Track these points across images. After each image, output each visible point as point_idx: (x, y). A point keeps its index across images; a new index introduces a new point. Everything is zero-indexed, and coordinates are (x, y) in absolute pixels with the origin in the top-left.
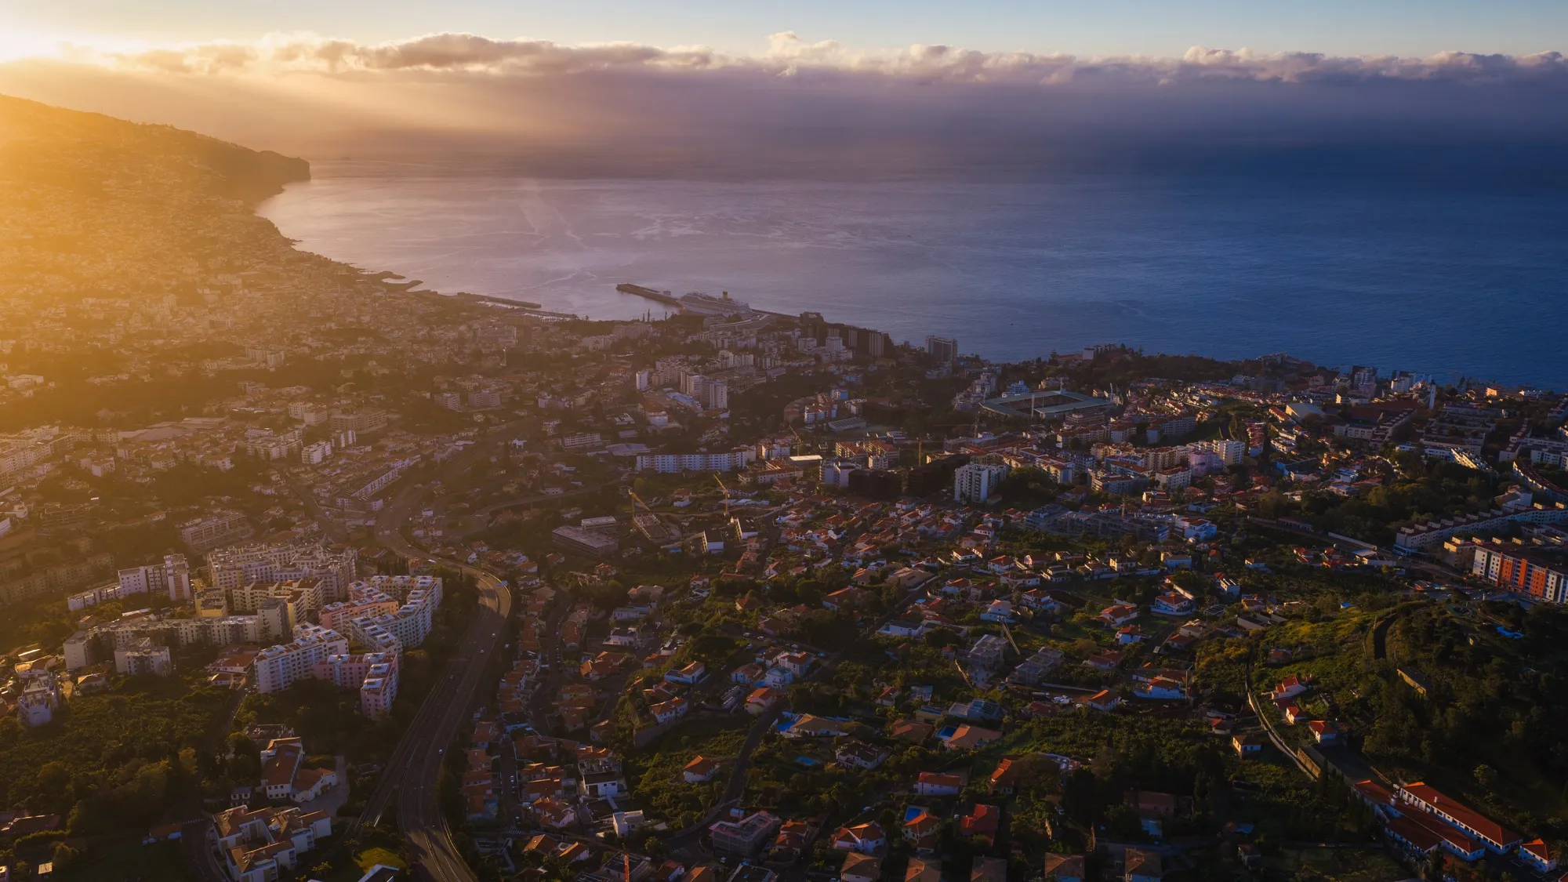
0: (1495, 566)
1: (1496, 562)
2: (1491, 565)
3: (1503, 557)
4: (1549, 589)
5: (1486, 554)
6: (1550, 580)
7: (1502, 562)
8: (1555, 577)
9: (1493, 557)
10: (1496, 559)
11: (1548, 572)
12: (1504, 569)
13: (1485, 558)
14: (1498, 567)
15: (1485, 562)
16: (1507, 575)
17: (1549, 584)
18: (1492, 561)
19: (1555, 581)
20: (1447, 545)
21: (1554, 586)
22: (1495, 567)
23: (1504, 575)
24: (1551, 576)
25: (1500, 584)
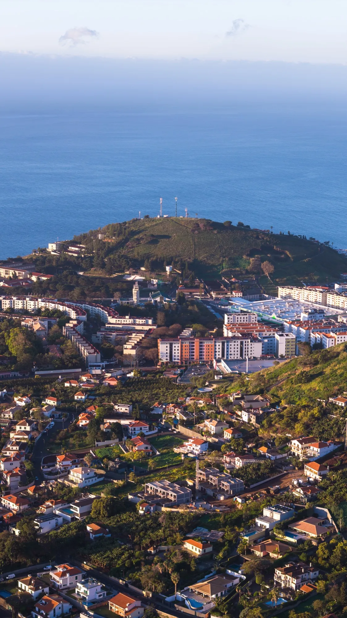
0: (176, 351)
1: (176, 348)
2: (174, 351)
3: (182, 343)
4: (217, 353)
5: (168, 345)
6: (217, 347)
7: (182, 346)
8: (221, 344)
9: (174, 345)
10: (177, 346)
11: (215, 342)
12: (184, 351)
13: (168, 348)
14: (179, 351)
15: (168, 352)
16: (187, 355)
17: (217, 350)
18: (174, 348)
19: (221, 347)
20: (126, 352)
21: (221, 350)
22: (177, 353)
23: (184, 354)
24: (217, 344)
25: (182, 363)
